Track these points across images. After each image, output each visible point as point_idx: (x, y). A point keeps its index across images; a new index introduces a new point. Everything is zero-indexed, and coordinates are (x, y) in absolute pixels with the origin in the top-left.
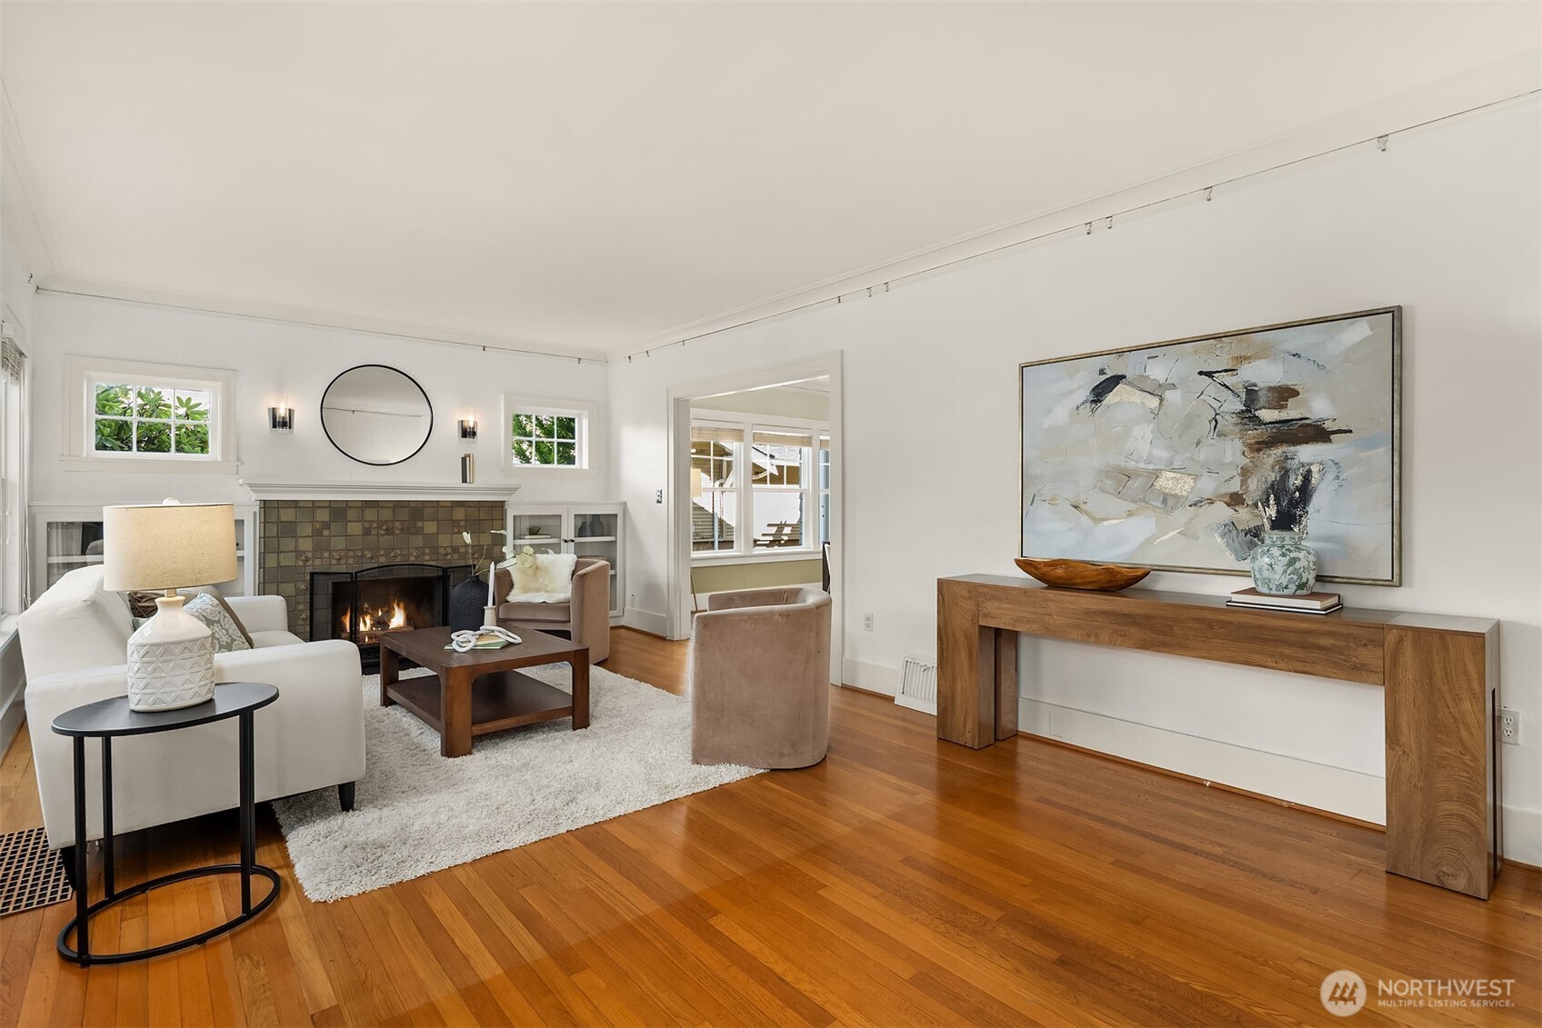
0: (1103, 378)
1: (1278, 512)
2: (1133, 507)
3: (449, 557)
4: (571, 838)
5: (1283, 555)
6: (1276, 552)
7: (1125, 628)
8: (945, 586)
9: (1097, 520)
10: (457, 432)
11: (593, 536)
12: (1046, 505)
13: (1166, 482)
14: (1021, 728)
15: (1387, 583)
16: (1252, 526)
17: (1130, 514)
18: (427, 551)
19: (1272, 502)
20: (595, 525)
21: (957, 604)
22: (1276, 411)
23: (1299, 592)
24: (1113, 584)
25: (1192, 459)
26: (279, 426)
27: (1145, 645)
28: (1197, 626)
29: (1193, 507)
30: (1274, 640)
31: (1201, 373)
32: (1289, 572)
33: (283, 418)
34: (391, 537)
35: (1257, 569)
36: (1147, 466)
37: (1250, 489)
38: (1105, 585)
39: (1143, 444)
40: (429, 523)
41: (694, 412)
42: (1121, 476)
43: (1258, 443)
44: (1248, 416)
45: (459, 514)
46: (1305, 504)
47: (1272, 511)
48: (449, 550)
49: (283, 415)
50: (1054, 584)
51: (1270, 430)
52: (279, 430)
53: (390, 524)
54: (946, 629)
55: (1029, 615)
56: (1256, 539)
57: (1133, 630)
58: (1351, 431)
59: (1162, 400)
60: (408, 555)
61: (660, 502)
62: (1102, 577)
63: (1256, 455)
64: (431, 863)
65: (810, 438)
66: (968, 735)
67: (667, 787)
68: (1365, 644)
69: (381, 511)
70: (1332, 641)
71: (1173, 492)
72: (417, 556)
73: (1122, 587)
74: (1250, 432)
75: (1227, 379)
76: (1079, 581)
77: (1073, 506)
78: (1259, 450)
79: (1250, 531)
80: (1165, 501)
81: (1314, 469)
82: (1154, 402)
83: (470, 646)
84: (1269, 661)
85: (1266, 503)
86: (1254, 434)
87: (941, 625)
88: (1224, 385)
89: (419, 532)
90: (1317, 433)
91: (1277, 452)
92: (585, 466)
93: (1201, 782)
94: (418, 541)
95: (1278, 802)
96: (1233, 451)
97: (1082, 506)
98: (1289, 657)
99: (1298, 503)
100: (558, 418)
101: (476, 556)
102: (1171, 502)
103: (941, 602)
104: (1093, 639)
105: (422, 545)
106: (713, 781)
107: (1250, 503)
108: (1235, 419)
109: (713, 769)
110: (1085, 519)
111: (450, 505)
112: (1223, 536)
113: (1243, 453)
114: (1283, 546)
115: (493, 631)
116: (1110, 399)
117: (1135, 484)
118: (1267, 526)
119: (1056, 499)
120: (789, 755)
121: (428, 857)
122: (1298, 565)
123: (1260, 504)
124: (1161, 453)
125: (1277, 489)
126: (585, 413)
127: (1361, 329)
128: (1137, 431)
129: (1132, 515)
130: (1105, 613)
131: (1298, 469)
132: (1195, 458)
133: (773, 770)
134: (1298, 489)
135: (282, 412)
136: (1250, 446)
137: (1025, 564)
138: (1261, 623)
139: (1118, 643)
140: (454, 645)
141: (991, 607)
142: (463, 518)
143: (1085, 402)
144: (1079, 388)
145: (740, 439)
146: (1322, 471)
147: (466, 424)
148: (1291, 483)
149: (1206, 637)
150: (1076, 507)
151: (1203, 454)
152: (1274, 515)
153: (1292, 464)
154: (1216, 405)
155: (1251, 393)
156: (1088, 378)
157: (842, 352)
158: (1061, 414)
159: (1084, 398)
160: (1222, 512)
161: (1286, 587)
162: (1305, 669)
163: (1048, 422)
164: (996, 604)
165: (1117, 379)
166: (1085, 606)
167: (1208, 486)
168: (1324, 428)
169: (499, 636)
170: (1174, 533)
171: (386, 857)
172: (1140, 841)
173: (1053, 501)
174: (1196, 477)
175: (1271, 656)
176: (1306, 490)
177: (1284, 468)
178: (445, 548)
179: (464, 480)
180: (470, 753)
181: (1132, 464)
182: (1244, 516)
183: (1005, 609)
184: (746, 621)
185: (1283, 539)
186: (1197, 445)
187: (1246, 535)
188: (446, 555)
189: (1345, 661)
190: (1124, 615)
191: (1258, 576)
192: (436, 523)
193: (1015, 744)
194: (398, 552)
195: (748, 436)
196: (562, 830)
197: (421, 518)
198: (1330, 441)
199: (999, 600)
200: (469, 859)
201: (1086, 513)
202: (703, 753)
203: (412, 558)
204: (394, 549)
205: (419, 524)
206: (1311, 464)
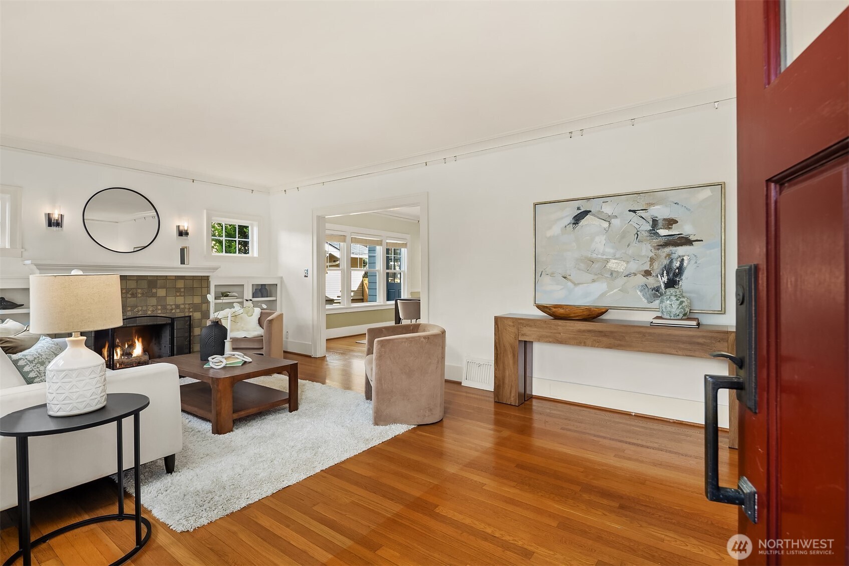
0: (580, 211)
1: (668, 279)
2: (596, 277)
3: (174, 311)
4: (325, 475)
5: (677, 300)
6: (673, 298)
7: (600, 338)
8: (499, 320)
9: (576, 284)
10: (175, 232)
11: (262, 297)
12: (549, 277)
13: (613, 265)
14: (534, 394)
15: (719, 312)
16: (655, 286)
17: (594, 281)
18: (159, 307)
19: (665, 274)
20: (262, 291)
21: (506, 329)
22: (667, 230)
23: (684, 317)
24: (590, 316)
25: (625, 253)
26: (54, 225)
27: (610, 347)
28: (637, 336)
29: (626, 277)
30: (676, 341)
31: (630, 211)
32: (680, 308)
33: (57, 220)
34: (135, 299)
35: (664, 306)
36: (602, 257)
37: (654, 268)
38: (586, 317)
39: (601, 246)
40: (160, 290)
41: (328, 226)
42: (588, 261)
43: (658, 245)
44: (653, 232)
45: (180, 284)
46: (681, 275)
47: (665, 279)
48: (174, 307)
49: (56, 218)
50: (557, 317)
51: (664, 240)
52: (54, 229)
53: (135, 291)
54: (499, 343)
55: (548, 334)
56: (657, 293)
57: (604, 339)
58: (702, 241)
59: (610, 224)
60: (146, 310)
61: (307, 277)
62: (585, 313)
63: (657, 251)
64: (248, 498)
65: (381, 241)
66: (512, 399)
67: (367, 440)
68: (719, 341)
69: (129, 282)
70: (704, 340)
71: (616, 270)
72: (153, 311)
73: (594, 318)
74: (654, 240)
75: (643, 214)
76: (572, 315)
77: (564, 277)
78: (658, 249)
79: (654, 289)
80: (612, 274)
81: (685, 258)
82: (606, 225)
83: (223, 365)
84: (673, 351)
85: (662, 275)
86: (656, 241)
87: (497, 341)
88: (642, 217)
89: (154, 295)
90: (686, 241)
91: (667, 250)
92: (256, 254)
93: (630, 413)
94: (153, 301)
95: (668, 420)
96: (646, 249)
97: (568, 277)
98: (684, 349)
99: (677, 275)
100: (239, 226)
101: (191, 310)
102: (614, 275)
103: (497, 329)
104: (583, 344)
105: (156, 304)
106: (390, 434)
107: (654, 275)
108: (647, 234)
109: (387, 427)
110: (569, 284)
111: (174, 278)
112: (641, 291)
113: (651, 251)
114: (676, 296)
115: (234, 355)
116: (583, 222)
117: (596, 266)
118: (663, 286)
119: (554, 274)
120: (429, 416)
121: (244, 496)
122: (684, 304)
123: (659, 275)
124: (610, 250)
125: (668, 269)
126: (255, 223)
127: (707, 192)
128: (597, 239)
129: (595, 281)
130: (589, 331)
131: (678, 258)
132: (627, 253)
133: (418, 425)
134: (678, 268)
135: (56, 216)
136: (654, 247)
137: (541, 308)
138: (670, 333)
139: (596, 346)
140: (211, 365)
141: (526, 330)
142: (183, 287)
143: (570, 223)
144: (567, 216)
145: (344, 241)
146: (689, 260)
147: (181, 228)
148: (674, 265)
149: (642, 341)
150: (565, 278)
151: (630, 251)
152: (666, 281)
153: (674, 256)
154: (637, 227)
155: (655, 222)
156: (571, 211)
157: (428, 192)
158: (556, 230)
159: (569, 222)
160: (641, 280)
161: (678, 315)
162: (691, 354)
163: (549, 233)
164: (529, 328)
165: (586, 213)
166: (578, 328)
167: (634, 266)
168: (689, 239)
169: (239, 358)
170: (617, 290)
171: (217, 498)
172: (619, 445)
173: (552, 275)
174: (628, 262)
175: (674, 349)
176: (681, 268)
177: (670, 258)
178: (171, 305)
179: (183, 262)
180: (232, 431)
181: (594, 256)
182: (651, 281)
183: (534, 331)
184: (405, 342)
185: (676, 292)
186: (628, 246)
187: (652, 291)
188: (172, 310)
189: (709, 349)
190: (599, 332)
191: (664, 310)
192: (165, 289)
193: (532, 401)
194: (140, 308)
195: (348, 239)
196: (319, 471)
197: (156, 287)
198: (693, 245)
199: (531, 326)
200: (269, 493)
201: (571, 281)
202: (379, 419)
203: (149, 312)
204: (137, 306)
205: (154, 290)
206: (684, 256)
